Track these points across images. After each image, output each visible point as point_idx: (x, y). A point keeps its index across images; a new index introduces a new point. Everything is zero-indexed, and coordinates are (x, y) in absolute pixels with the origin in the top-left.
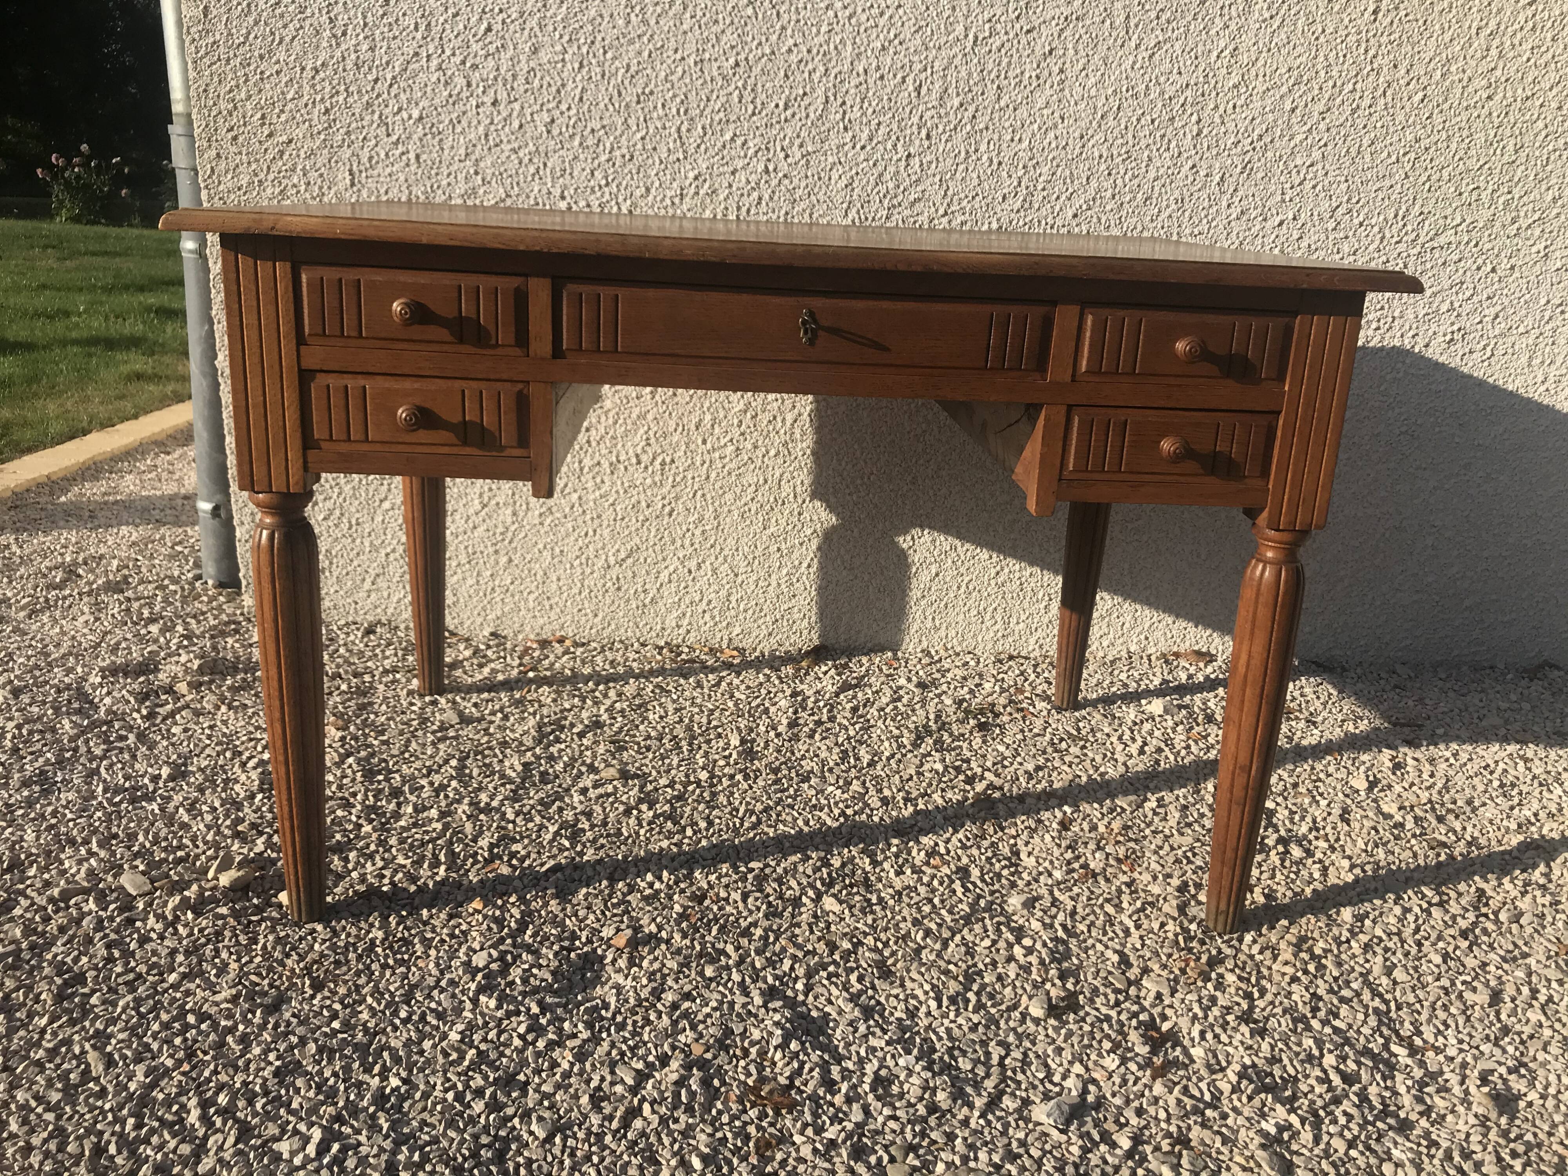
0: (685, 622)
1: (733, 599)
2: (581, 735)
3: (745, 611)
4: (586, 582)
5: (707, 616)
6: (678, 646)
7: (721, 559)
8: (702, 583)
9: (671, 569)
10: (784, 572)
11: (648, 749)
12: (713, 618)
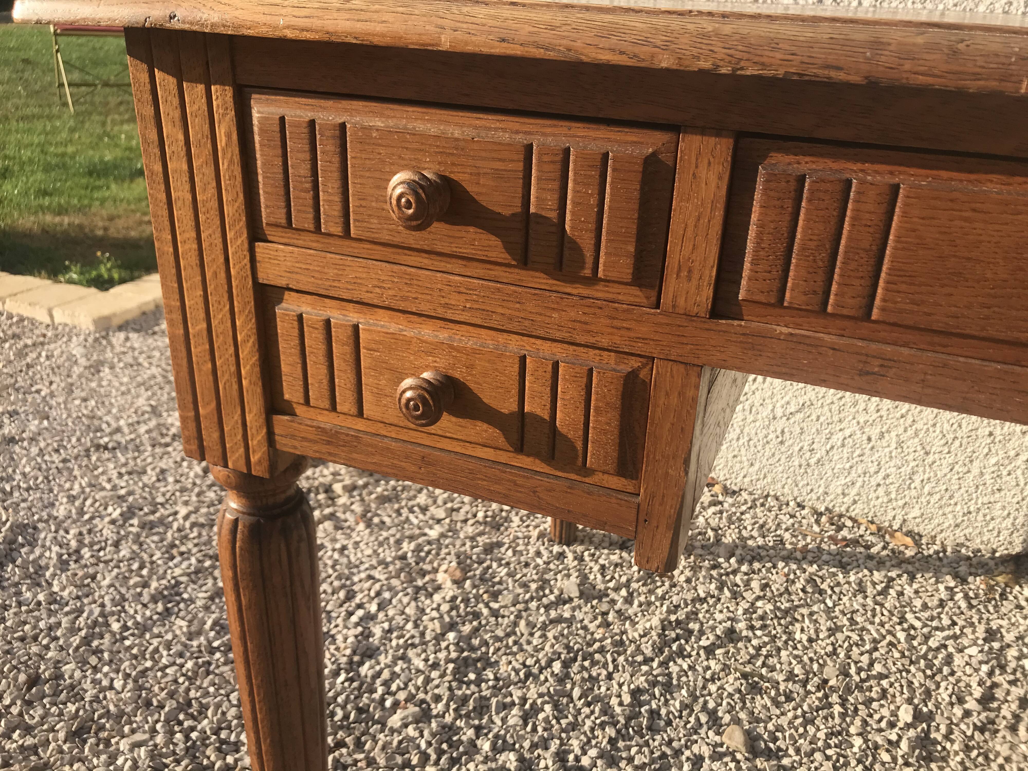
0: (853, 492)
1: (917, 479)
2: (710, 651)
3: (930, 494)
4: (746, 430)
5: (881, 491)
6: (841, 516)
7: (910, 432)
8: (882, 454)
9: (847, 432)
10: (993, 461)
11: (789, 699)
12: (888, 493)
